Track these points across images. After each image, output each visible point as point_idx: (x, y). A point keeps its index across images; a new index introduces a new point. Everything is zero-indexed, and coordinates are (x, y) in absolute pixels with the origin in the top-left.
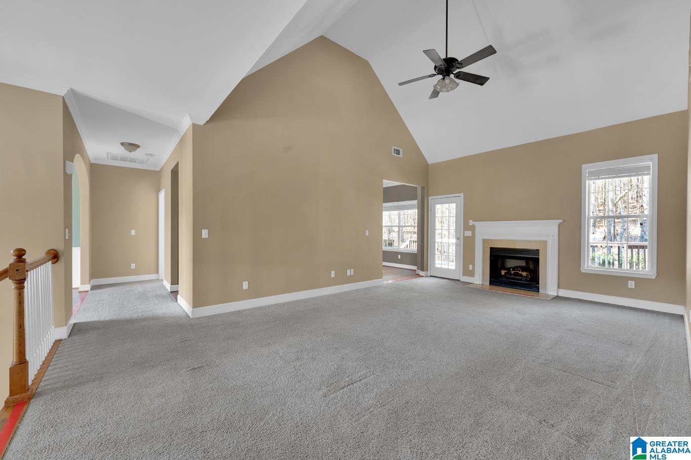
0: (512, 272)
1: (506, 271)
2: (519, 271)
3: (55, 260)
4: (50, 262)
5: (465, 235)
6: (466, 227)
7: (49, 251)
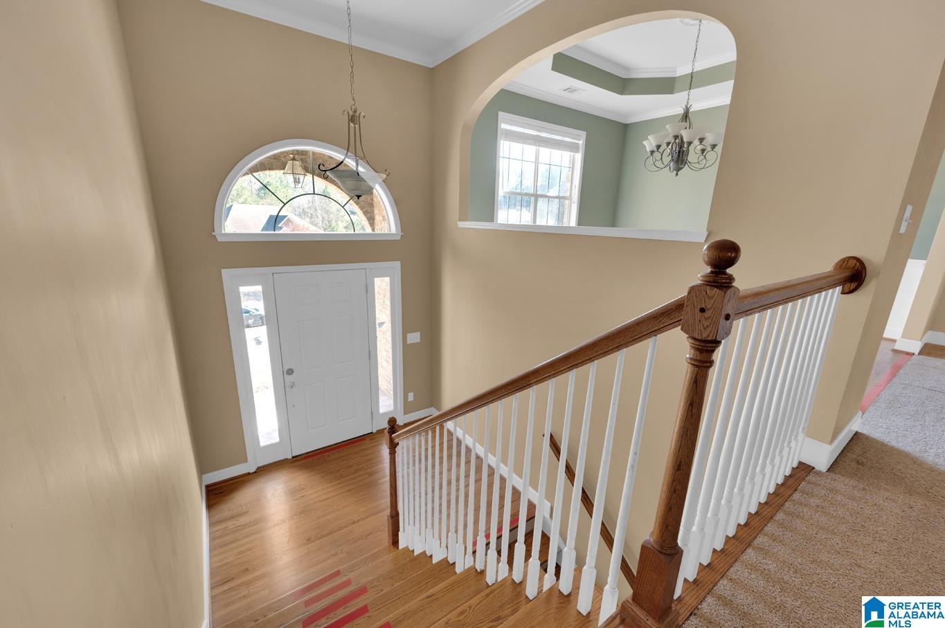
3: (853, 285)
4: (838, 289)
7: (844, 260)
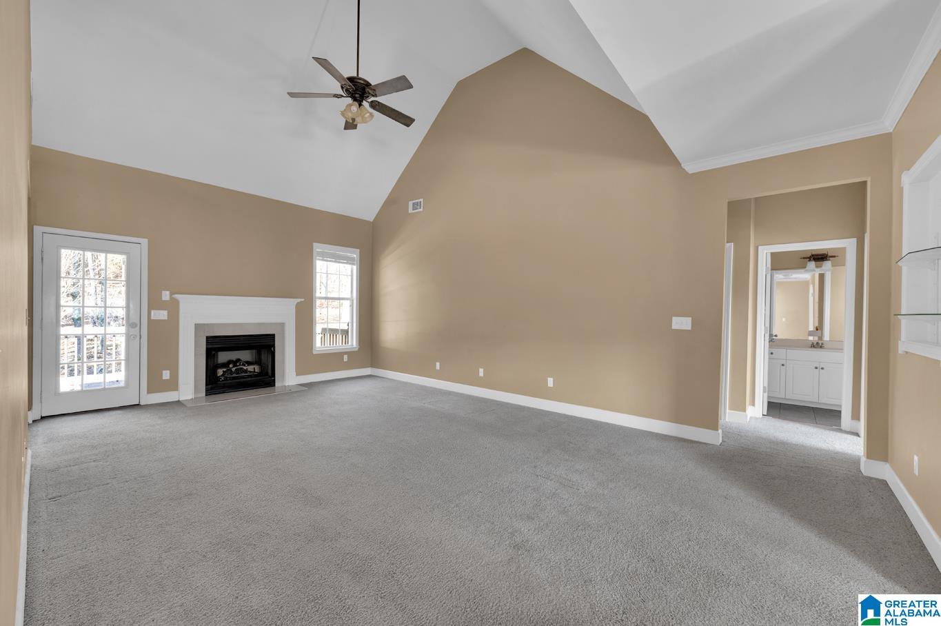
0: (234, 369)
1: (225, 370)
2: (245, 365)
5: (153, 317)
6: (154, 303)
